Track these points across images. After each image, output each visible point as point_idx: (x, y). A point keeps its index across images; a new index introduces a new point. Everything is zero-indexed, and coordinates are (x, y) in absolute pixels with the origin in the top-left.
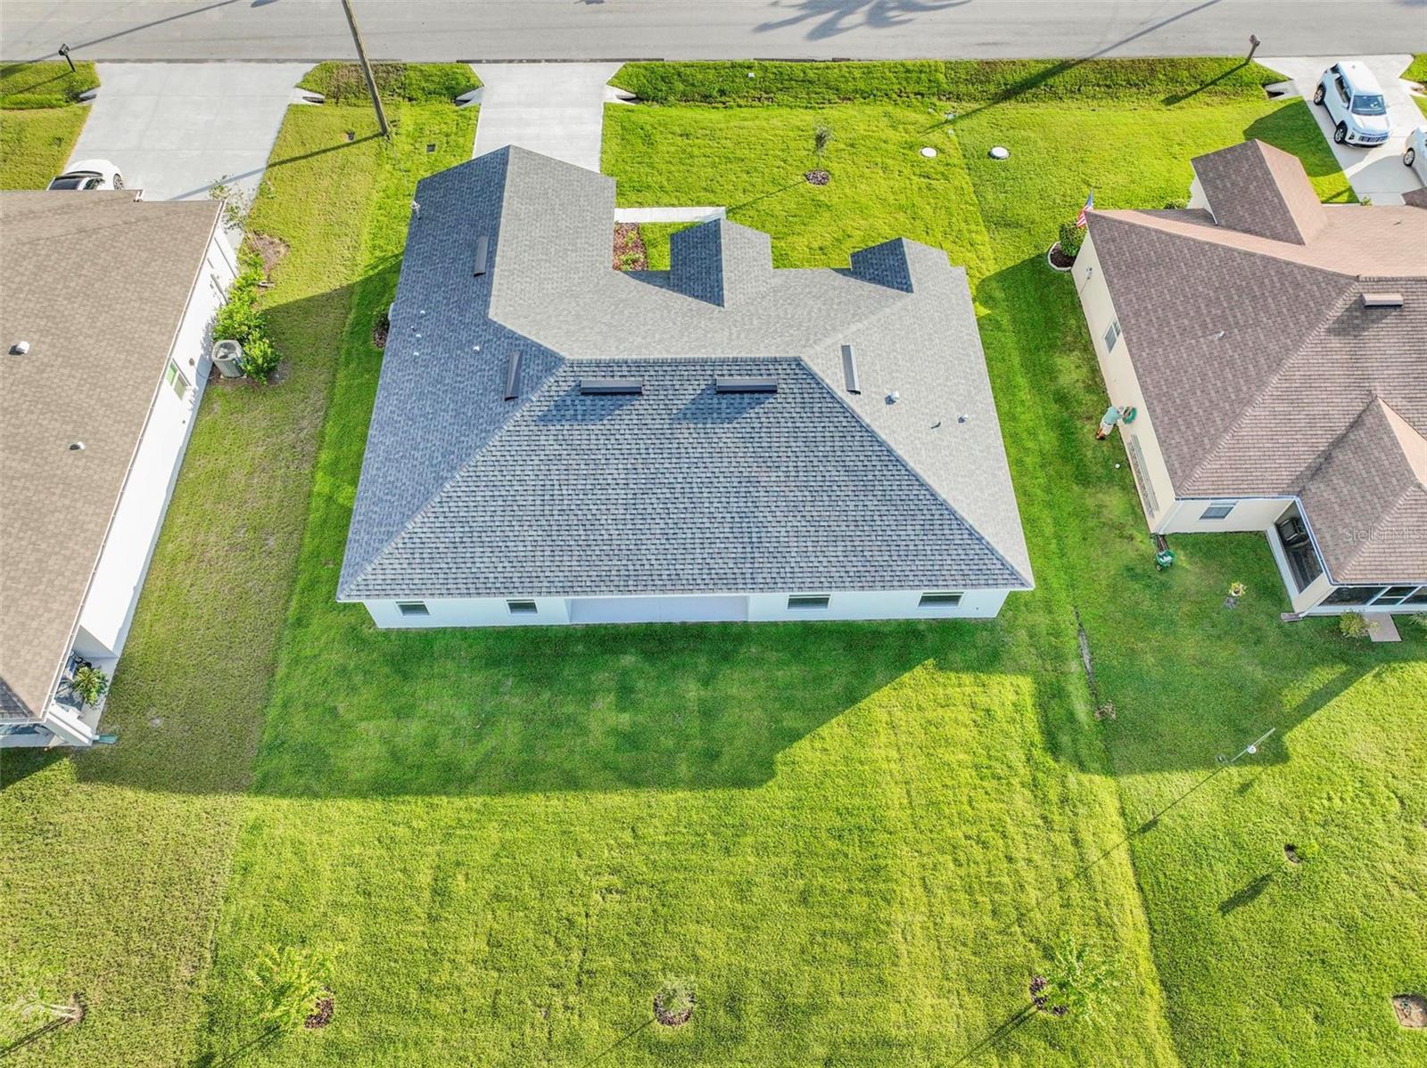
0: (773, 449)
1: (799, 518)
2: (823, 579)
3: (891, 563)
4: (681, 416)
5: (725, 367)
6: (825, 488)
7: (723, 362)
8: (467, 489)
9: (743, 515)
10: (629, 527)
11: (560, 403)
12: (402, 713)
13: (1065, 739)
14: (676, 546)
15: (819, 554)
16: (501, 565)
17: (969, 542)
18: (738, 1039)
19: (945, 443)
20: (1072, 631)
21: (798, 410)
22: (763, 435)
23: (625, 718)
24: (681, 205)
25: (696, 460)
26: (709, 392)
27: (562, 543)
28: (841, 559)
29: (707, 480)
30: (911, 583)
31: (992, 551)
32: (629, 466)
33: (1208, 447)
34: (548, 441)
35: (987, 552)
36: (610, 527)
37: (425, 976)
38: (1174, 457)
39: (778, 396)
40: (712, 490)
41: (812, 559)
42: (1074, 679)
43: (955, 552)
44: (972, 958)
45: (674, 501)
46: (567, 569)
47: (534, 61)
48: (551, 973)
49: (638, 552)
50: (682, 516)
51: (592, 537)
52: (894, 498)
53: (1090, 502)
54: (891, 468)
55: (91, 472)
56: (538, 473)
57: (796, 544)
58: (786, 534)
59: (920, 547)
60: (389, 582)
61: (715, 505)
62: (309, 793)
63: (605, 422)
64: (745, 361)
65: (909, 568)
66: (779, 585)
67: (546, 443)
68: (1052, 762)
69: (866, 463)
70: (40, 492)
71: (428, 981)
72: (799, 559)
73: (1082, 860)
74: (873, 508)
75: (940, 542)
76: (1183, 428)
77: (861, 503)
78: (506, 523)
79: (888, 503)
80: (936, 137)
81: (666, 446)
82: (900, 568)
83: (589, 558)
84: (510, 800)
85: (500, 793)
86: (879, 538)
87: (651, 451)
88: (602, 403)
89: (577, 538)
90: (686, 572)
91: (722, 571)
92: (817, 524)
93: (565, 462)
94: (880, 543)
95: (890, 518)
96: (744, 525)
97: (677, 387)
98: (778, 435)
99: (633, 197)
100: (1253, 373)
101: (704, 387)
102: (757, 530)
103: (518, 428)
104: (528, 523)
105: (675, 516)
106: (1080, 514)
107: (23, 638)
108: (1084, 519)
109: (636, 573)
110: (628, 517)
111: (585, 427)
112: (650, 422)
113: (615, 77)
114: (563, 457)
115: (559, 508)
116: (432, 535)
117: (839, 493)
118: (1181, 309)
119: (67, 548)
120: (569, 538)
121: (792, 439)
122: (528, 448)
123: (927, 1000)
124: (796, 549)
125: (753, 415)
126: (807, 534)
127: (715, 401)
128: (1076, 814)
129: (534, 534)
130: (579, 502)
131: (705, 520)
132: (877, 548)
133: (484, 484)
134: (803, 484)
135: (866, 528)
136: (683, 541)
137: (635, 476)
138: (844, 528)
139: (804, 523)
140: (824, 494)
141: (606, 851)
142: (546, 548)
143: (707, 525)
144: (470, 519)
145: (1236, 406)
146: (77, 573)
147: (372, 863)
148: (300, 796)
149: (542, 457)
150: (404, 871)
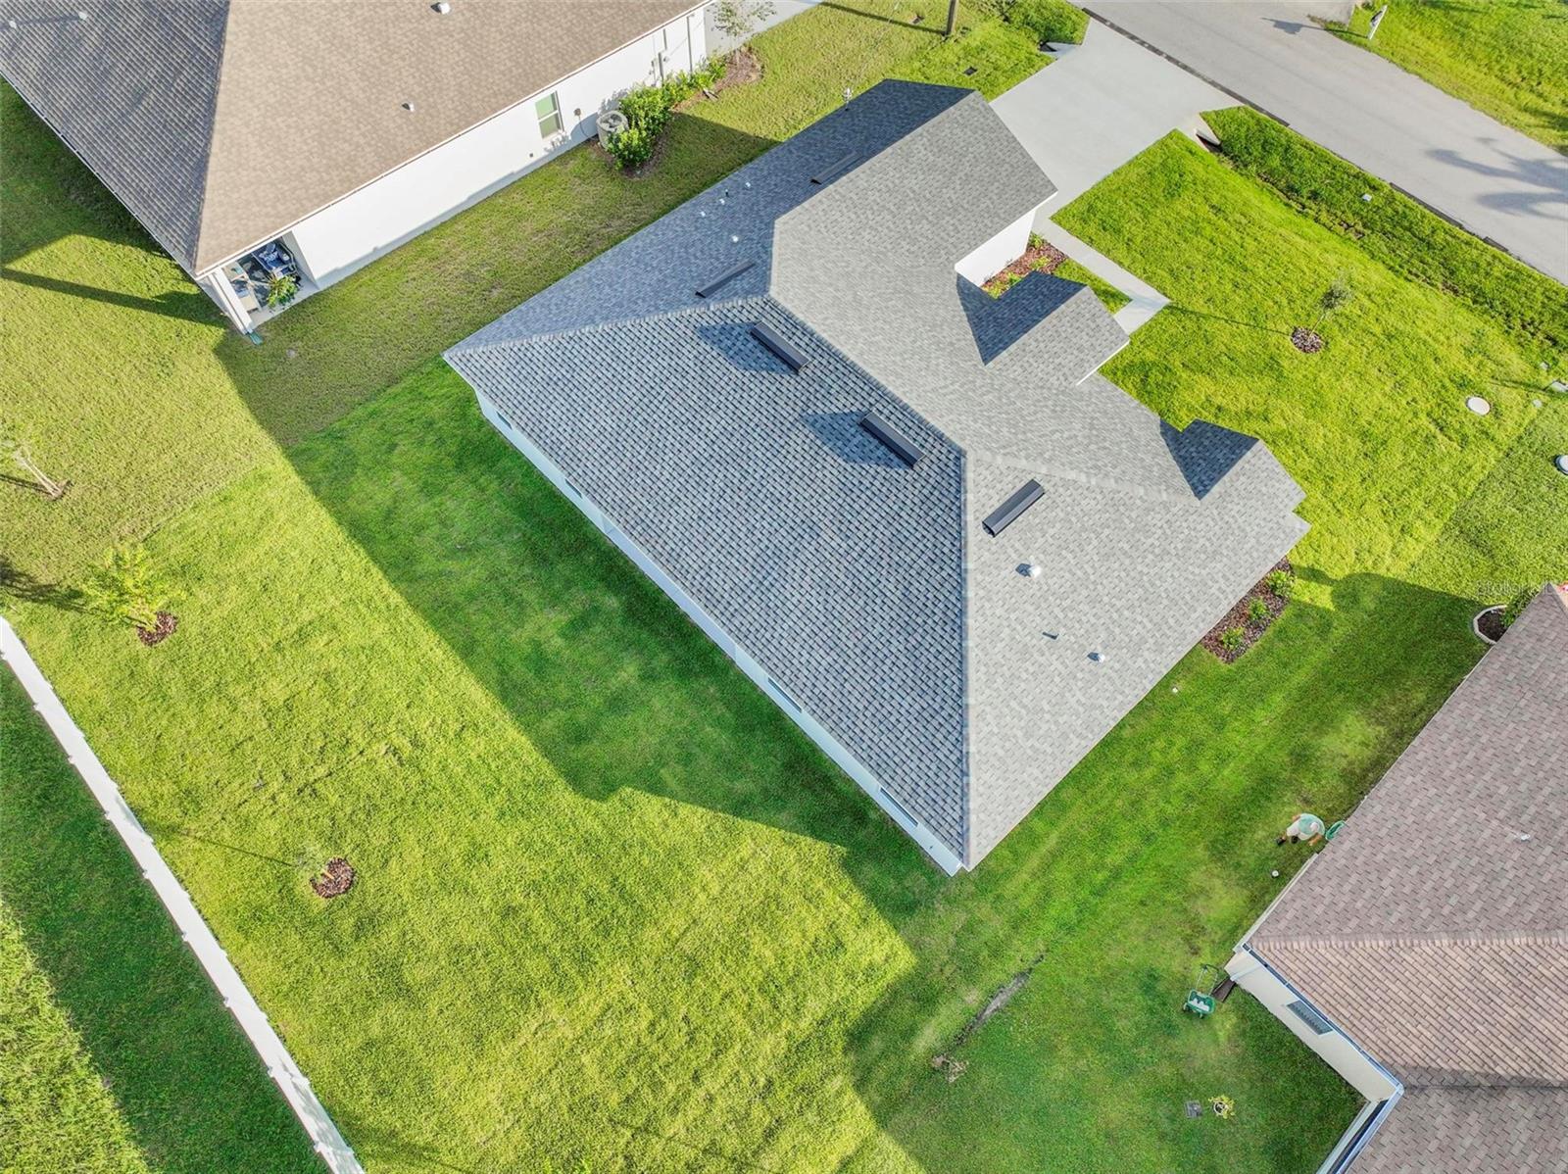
0: (860, 518)
1: (821, 599)
2: (788, 672)
3: (860, 715)
4: (811, 420)
5: (890, 407)
6: (869, 593)
7: (894, 400)
8: (597, 343)
9: (778, 553)
10: (682, 480)
11: (727, 327)
12: (428, 490)
13: (877, 1044)
14: (700, 530)
15: (806, 646)
16: (565, 426)
17: (951, 766)
18: (338, 951)
19: (1042, 660)
20: (1013, 967)
21: (916, 500)
22: (863, 496)
23: (558, 642)
24: (1129, 269)
25: (786, 470)
26: (855, 418)
27: (621, 449)
28: (821, 669)
29: (778, 495)
30: (860, 751)
31: (964, 795)
32: (730, 428)
33: (1347, 931)
34: (690, 352)
35: (958, 791)
36: (667, 467)
37: (229, 679)
38: (1298, 904)
39: (911, 472)
40: (775, 508)
41: (797, 646)
42: (956, 1006)
43: (928, 762)
44: (565, 1109)
45: (735, 489)
46: (605, 472)
47: (1155, 50)
48: (294, 762)
49: (668, 508)
50: (730, 509)
51: (646, 464)
52: (923, 659)
53: (1197, 878)
54: (947, 628)
55: (400, 133)
56: (658, 374)
57: (795, 619)
58: (795, 602)
59: (900, 726)
60: (483, 371)
61: (765, 523)
62: (315, 486)
63: (747, 374)
64: (913, 414)
65: (871, 735)
66: (748, 642)
67: (687, 353)
68: (840, 1046)
69: (929, 604)
70: (352, 121)
71: (227, 684)
72: (785, 635)
73: (755, 1153)
74: (894, 651)
75: (923, 739)
76: (1347, 888)
77: (888, 636)
78: (598, 396)
79: (913, 659)
80: (1510, 397)
81: (775, 436)
82: (863, 727)
83: (628, 479)
84: (416, 621)
85: (415, 607)
86: (872, 683)
87: (758, 430)
88: (760, 354)
89: (636, 454)
90: (687, 559)
91: (715, 586)
92: (831, 618)
93: (685, 382)
94: (868, 687)
95: (901, 674)
96: (771, 562)
97: (832, 391)
98: (876, 507)
99: (1092, 229)
100: (1505, 910)
101: (854, 409)
102: (777, 576)
103: (677, 323)
104: (613, 409)
105: (724, 503)
106: (1170, 879)
107: (239, 212)
108: (1168, 886)
109: (650, 524)
110: (689, 471)
111: (727, 365)
112: (782, 403)
113: (1217, 113)
114: (688, 377)
115: (646, 417)
116: (542, 360)
117: (877, 608)
118: (1517, 771)
119: (328, 174)
120: (630, 449)
121: (884, 522)
122: (669, 346)
123: (490, 1093)
124: (791, 624)
125: (872, 472)
126: (814, 620)
127: (853, 430)
128: (801, 1113)
129: (610, 423)
130: (664, 425)
131: (744, 529)
132: (861, 689)
133: (613, 349)
134: (854, 571)
135: (870, 663)
136: (709, 530)
137: (726, 441)
138: (851, 645)
139: (820, 608)
140: (865, 598)
141: (428, 723)
142: (607, 442)
143: (741, 535)
144: (578, 370)
145: (1436, 922)
146: (317, 197)
147: (292, 571)
148: (309, 483)
149: (673, 364)
150: (301, 597)
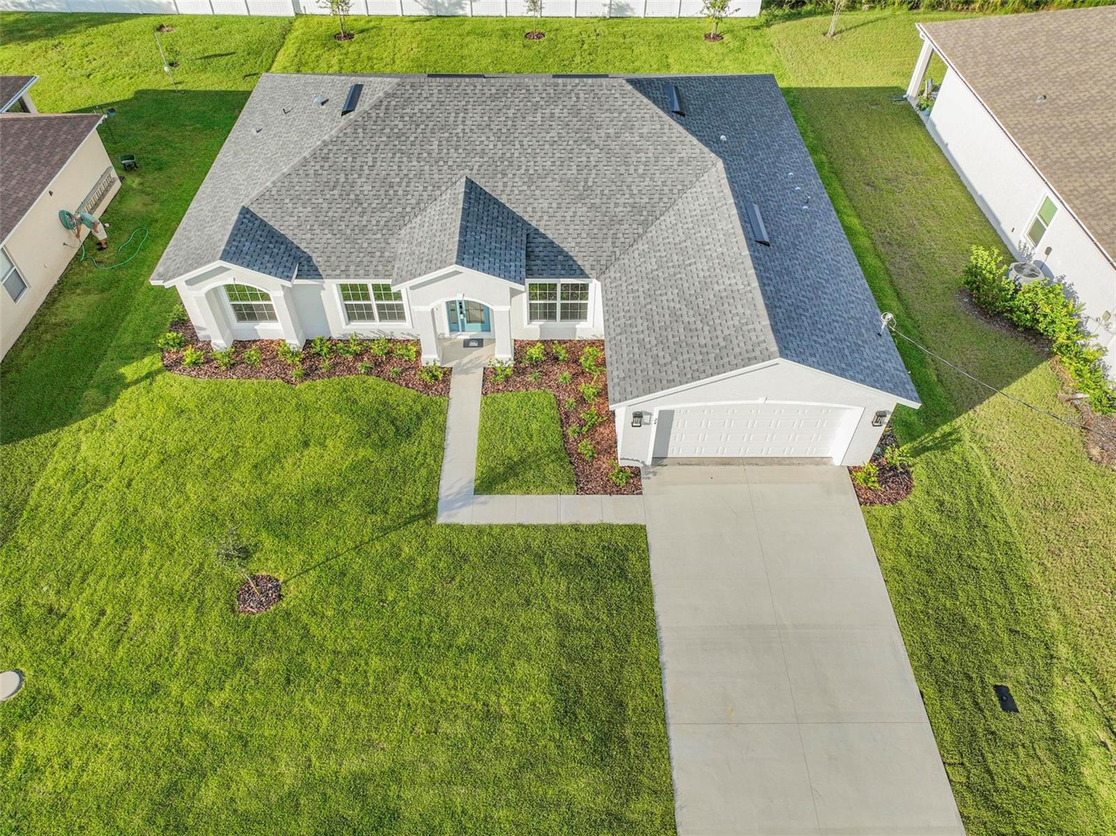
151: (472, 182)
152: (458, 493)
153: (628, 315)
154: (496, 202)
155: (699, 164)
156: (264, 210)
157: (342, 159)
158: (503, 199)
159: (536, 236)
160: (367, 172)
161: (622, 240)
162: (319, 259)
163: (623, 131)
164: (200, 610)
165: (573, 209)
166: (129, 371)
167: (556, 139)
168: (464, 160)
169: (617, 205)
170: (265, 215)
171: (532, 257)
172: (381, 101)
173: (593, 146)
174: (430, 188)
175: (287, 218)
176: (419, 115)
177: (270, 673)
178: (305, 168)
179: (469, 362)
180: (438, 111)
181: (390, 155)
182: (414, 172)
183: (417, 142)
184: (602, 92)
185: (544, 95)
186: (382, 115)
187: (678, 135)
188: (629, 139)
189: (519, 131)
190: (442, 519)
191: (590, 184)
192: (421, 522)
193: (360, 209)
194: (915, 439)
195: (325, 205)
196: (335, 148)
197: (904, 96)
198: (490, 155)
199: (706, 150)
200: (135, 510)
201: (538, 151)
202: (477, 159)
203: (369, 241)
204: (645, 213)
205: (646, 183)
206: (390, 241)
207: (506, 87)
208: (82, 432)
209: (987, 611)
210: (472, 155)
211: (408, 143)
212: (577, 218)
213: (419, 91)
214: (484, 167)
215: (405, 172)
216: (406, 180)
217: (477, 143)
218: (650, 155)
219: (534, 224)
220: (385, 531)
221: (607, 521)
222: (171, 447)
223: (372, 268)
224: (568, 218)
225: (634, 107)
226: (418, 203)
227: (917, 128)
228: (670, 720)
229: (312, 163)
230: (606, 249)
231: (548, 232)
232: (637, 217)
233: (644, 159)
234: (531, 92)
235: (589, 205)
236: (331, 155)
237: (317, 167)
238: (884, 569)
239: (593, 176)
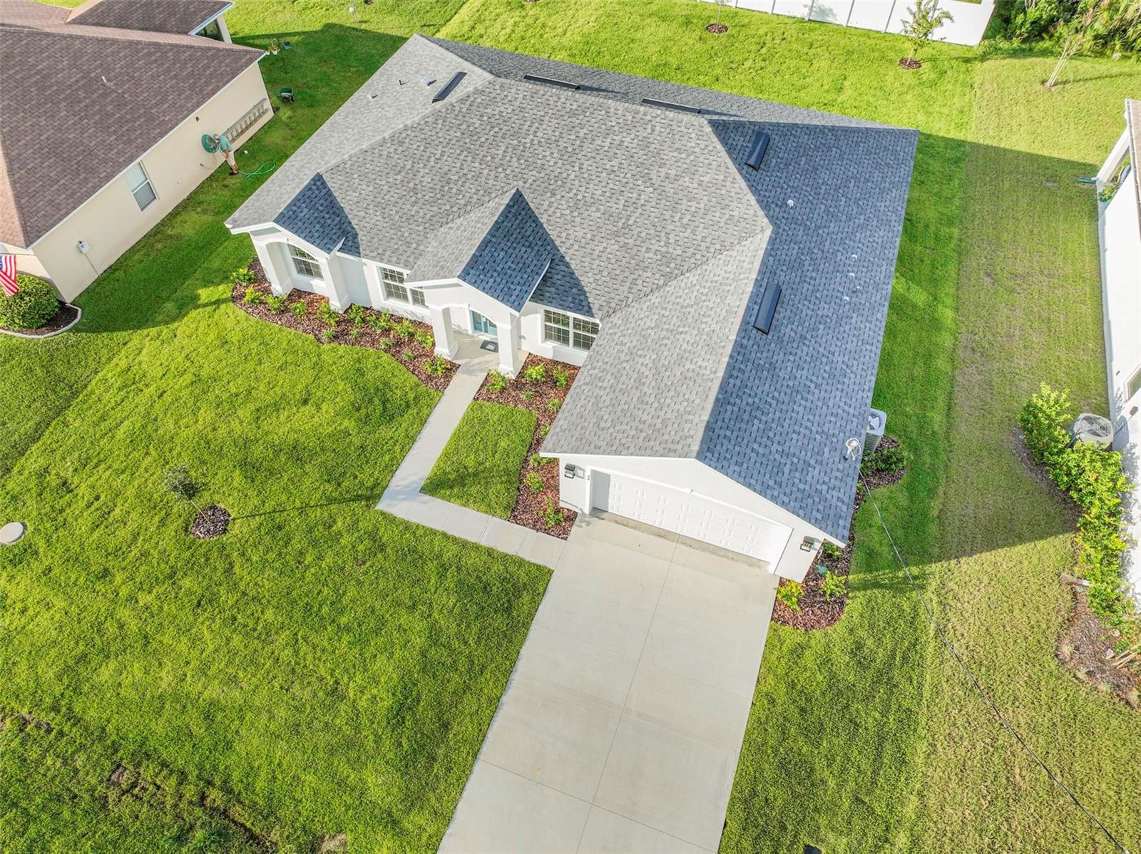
151: (521, 195)
152: (407, 486)
153: (604, 367)
154: (536, 221)
155: (748, 226)
156: (335, 181)
157: (415, 146)
158: (543, 219)
159: (560, 263)
160: (432, 164)
161: (640, 287)
162: (364, 238)
163: (684, 175)
164: (163, 522)
165: (605, 245)
166: (205, 294)
167: (615, 169)
168: (522, 171)
169: (648, 250)
170: (333, 185)
171: (549, 284)
172: (468, 96)
173: (648, 184)
174: (482, 192)
175: (351, 192)
176: (497, 117)
177: (190, 593)
178: (382, 148)
179: (477, 364)
180: (516, 117)
181: (458, 151)
182: (473, 174)
183: (487, 144)
184: (679, 129)
185: (621, 121)
186: (464, 110)
187: (739, 191)
188: (687, 184)
189: (583, 153)
190: (380, 506)
191: (631, 222)
192: (363, 503)
193: (413, 199)
194: (871, 572)
195: (386, 188)
196: (413, 134)
197: (1093, 179)
198: (548, 172)
199: (761, 213)
200: (156, 420)
201: (594, 177)
202: (534, 173)
203: (411, 231)
204: (672, 265)
205: (686, 235)
206: (428, 236)
207: (587, 105)
208: (149, 338)
209: (843, 770)
210: (531, 168)
211: (479, 143)
212: (605, 254)
213: (506, 93)
214: (538, 183)
215: (465, 171)
216: (463, 179)
217: (540, 157)
218: (702, 206)
219: (562, 250)
220: (331, 501)
221: (521, 555)
222: (204, 373)
223: (403, 258)
224: (597, 252)
225: (706, 151)
226: (466, 205)
227: (1086, 221)
228: (481, 756)
229: (389, 145)
230: (620, 292)
231: (572, 262)
232: (663, 268)
233: (693, 209)
234: (610, 115)
235: (622, 244)
236: (407, 140)
237: (392, 150)
238: (758, 692)
239: (637, 215)
